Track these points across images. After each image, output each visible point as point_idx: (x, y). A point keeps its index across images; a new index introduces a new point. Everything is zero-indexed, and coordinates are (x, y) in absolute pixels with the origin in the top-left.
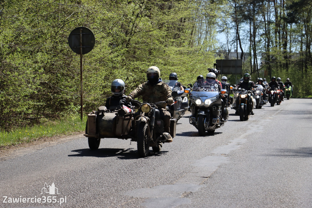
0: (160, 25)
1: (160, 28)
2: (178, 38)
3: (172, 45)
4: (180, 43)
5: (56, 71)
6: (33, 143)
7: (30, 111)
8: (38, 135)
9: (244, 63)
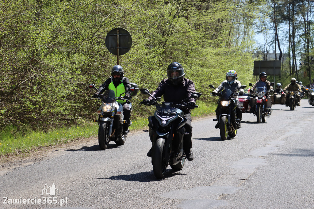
0: (197, 26)
1: (197, 29)
2: (215, 39)
3: (209, 46)
4: (218, 44)
5: (92, 72)
6: (70, 143)
7: (67, 112)
8: (75, 136)
9: (282, 64)
